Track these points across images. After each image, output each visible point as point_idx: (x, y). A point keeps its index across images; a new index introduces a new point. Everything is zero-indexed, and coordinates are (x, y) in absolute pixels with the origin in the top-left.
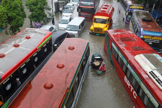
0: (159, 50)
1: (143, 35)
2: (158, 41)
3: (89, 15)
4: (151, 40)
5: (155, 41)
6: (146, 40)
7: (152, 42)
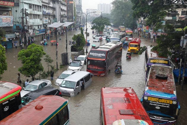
0: (170, 118)
1: (148, 97)
2: (168, 106)
3: (99, 68)
4: (158, 103)
5: (164, 105)
6: (152, 103)
7: (159, 106)
